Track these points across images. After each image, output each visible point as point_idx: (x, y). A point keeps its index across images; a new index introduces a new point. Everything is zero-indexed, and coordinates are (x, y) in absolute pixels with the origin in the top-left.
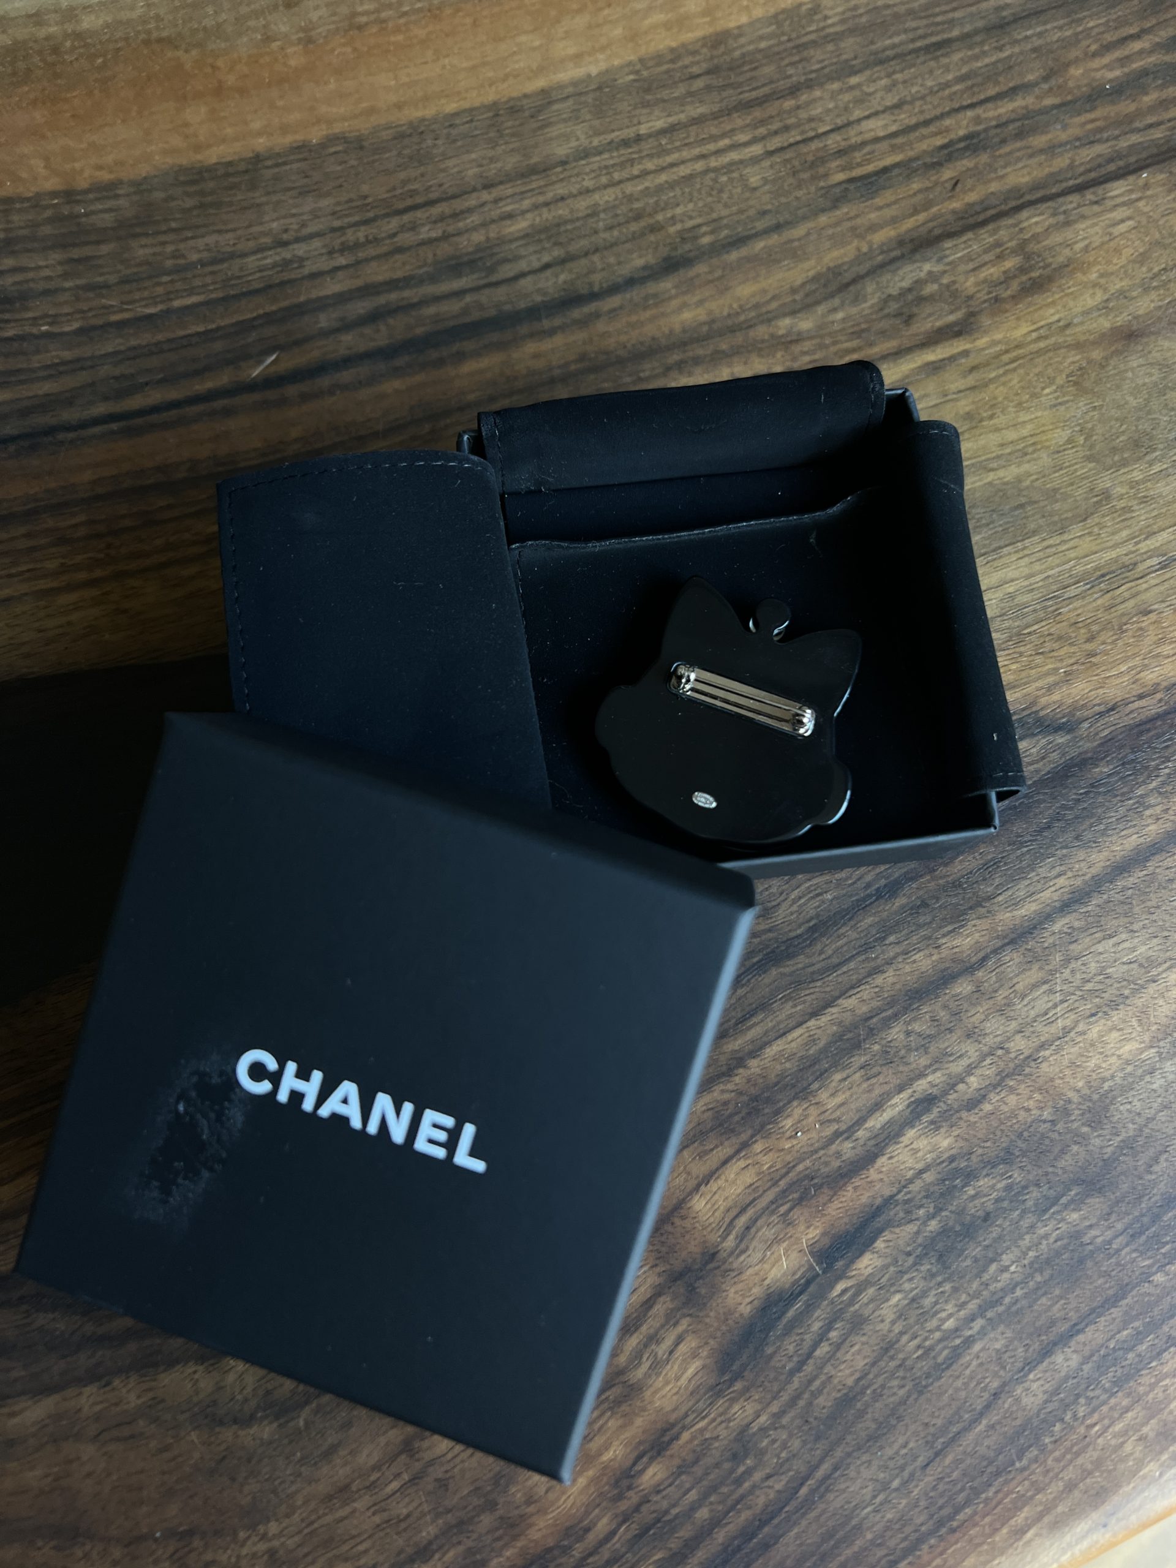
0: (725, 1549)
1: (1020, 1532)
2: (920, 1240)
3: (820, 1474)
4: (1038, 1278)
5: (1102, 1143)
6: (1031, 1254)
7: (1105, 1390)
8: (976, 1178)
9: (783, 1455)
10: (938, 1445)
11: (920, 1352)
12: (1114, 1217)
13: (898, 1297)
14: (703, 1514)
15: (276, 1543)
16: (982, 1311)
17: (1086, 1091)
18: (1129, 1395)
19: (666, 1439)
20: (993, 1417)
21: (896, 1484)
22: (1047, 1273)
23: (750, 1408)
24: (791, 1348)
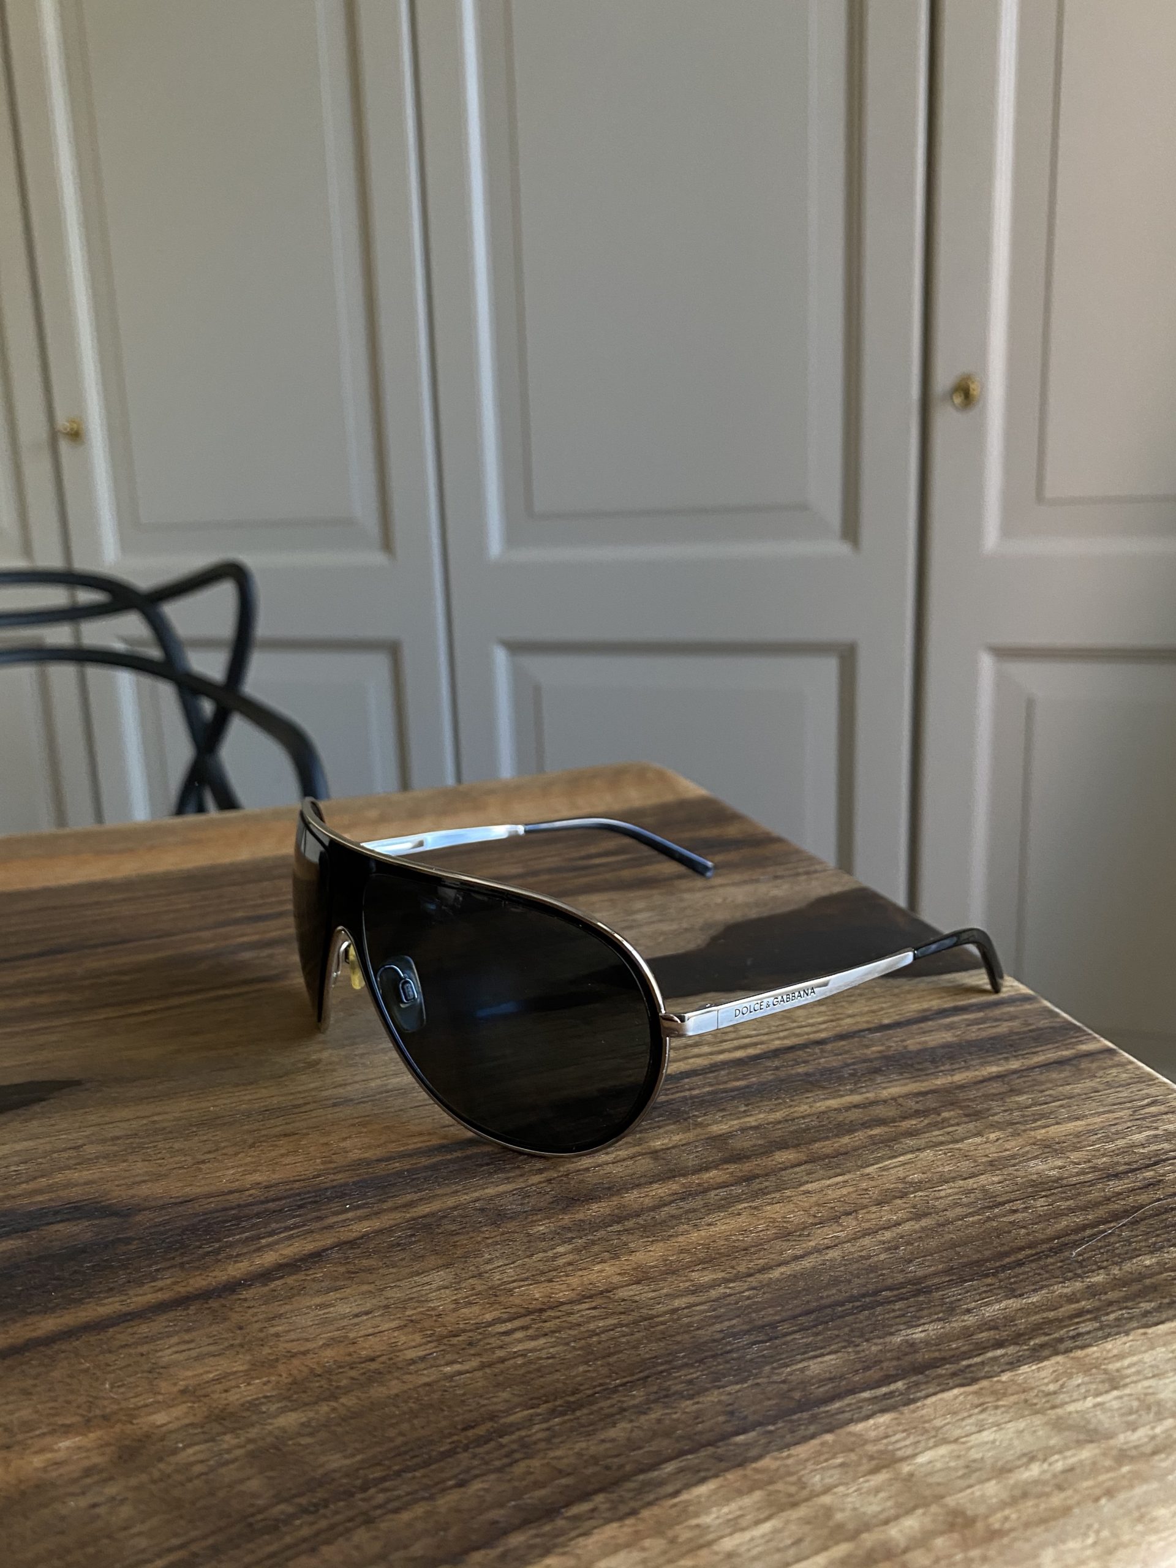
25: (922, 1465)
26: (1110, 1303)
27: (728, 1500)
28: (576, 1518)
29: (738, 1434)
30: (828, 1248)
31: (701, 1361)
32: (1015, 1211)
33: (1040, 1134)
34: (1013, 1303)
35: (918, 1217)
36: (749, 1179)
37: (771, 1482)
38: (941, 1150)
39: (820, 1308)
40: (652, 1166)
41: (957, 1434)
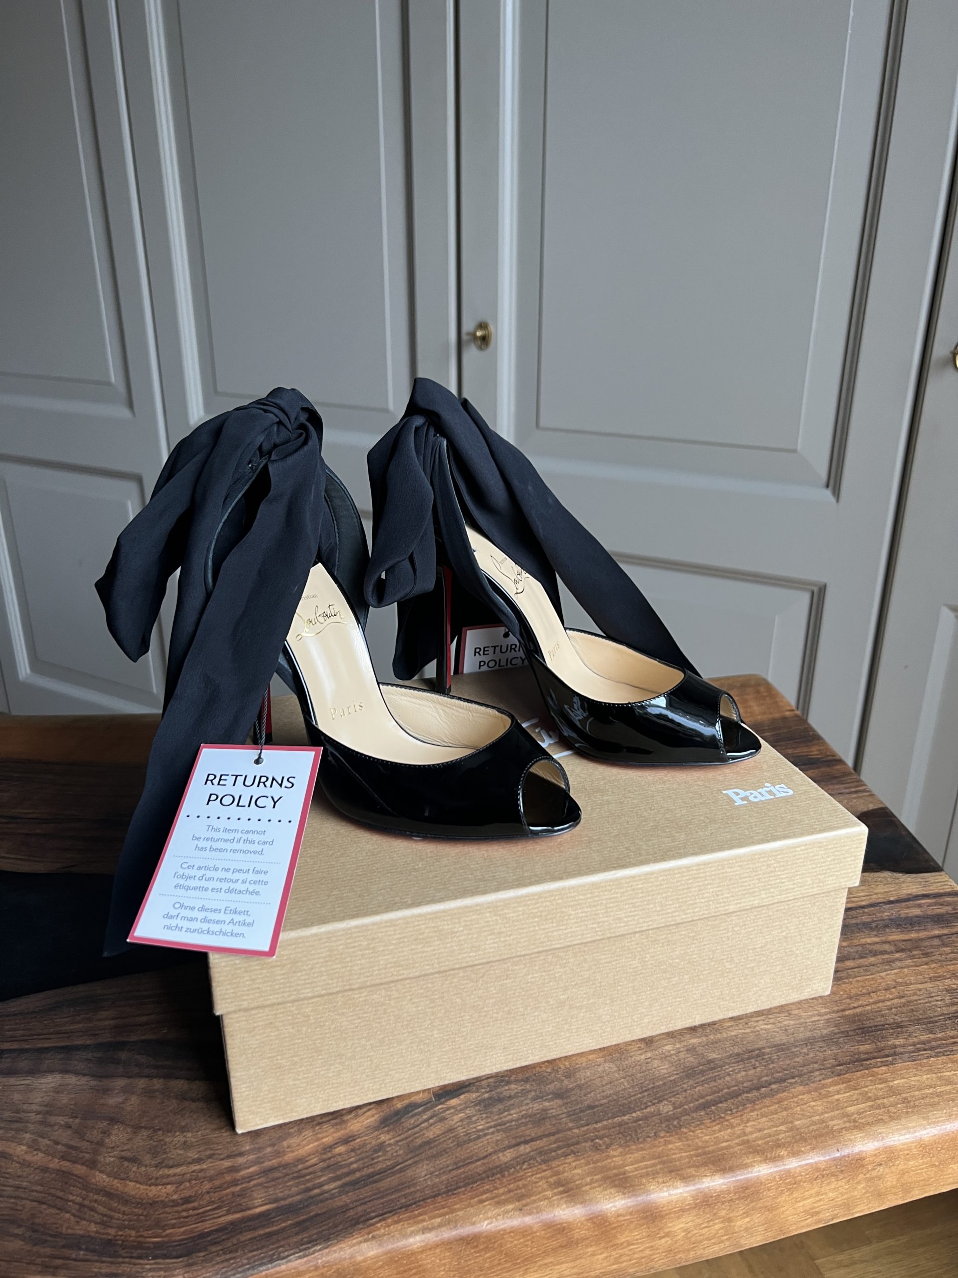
0: (359, 1179)
1: (484, 1201)
2: (479, 1099)
3: (407, 1163)
4: (524, 1120)
5: (568, 1084)
6: (524, 1112)
7: (537, 1161)
8: (510, 1084)
9: (395, 1154)
10: (459, 1165)
11: (464, 1134)
12: (564, 1107)
14: (355, 1166)
15: (188, 1139)
16: (495, 1126)
17: (568, 1066)
18: (548, 1166)
19: (351, 1139)
20: (486, 1161)
21: (437, 1173)
22: (527, 1120)
23: (388, 1137)
24: (412, 1122)
25: (895, 1084)
27: (836, 1085)
28: (791, 1083)
30: (868, 1005)
31: (824, 1041)
32: (937, 1001)
33: (951, 968)
34: (932, 1036)
35: (900, 997)
38: (911, 969)
39: (863, 1028)
41: (907, 1076)
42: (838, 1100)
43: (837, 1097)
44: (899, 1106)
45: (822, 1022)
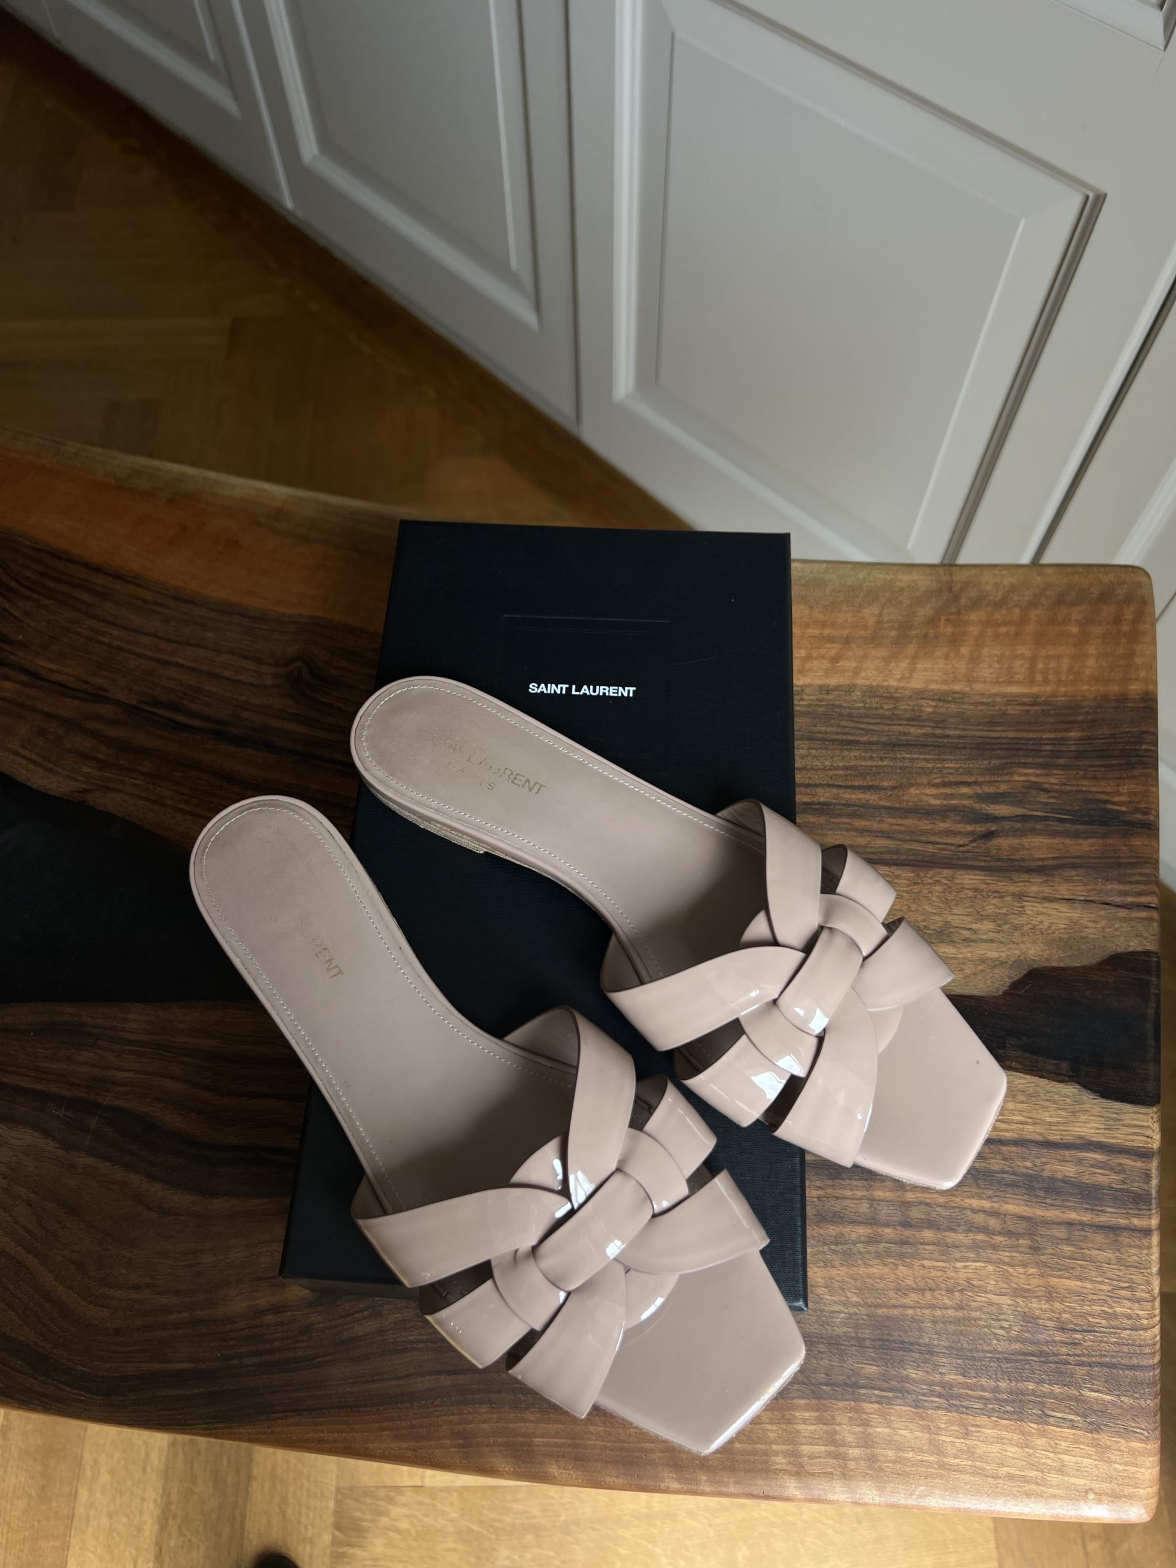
7: (451, 1400)
10: (375, 1378)
11: (393, 1341)
13: (399, 1315)
15: (133, 1257)
18: (459, 1410)
19: (282, 1309)
20: (401, 1382)
23: (318, 1319)
25: (876, 1432)
26: (997, 1399)
27: (807, 1411)
29: (826, 1385)
30: (911, 1307)
32: (1002, 1328)
33: (1054, 1281)
34: (960, 1379)
35: (959, 1307)
36: (904, 1243)
37: (824, 1412)
38: (1000, 1268)
39: (885, 1340)
40: (866, 1210)
41: (897, 1426)
42: (798, 1431)
43: (799, 1427)
44: (863, 1463)
45: (843, 1315)
